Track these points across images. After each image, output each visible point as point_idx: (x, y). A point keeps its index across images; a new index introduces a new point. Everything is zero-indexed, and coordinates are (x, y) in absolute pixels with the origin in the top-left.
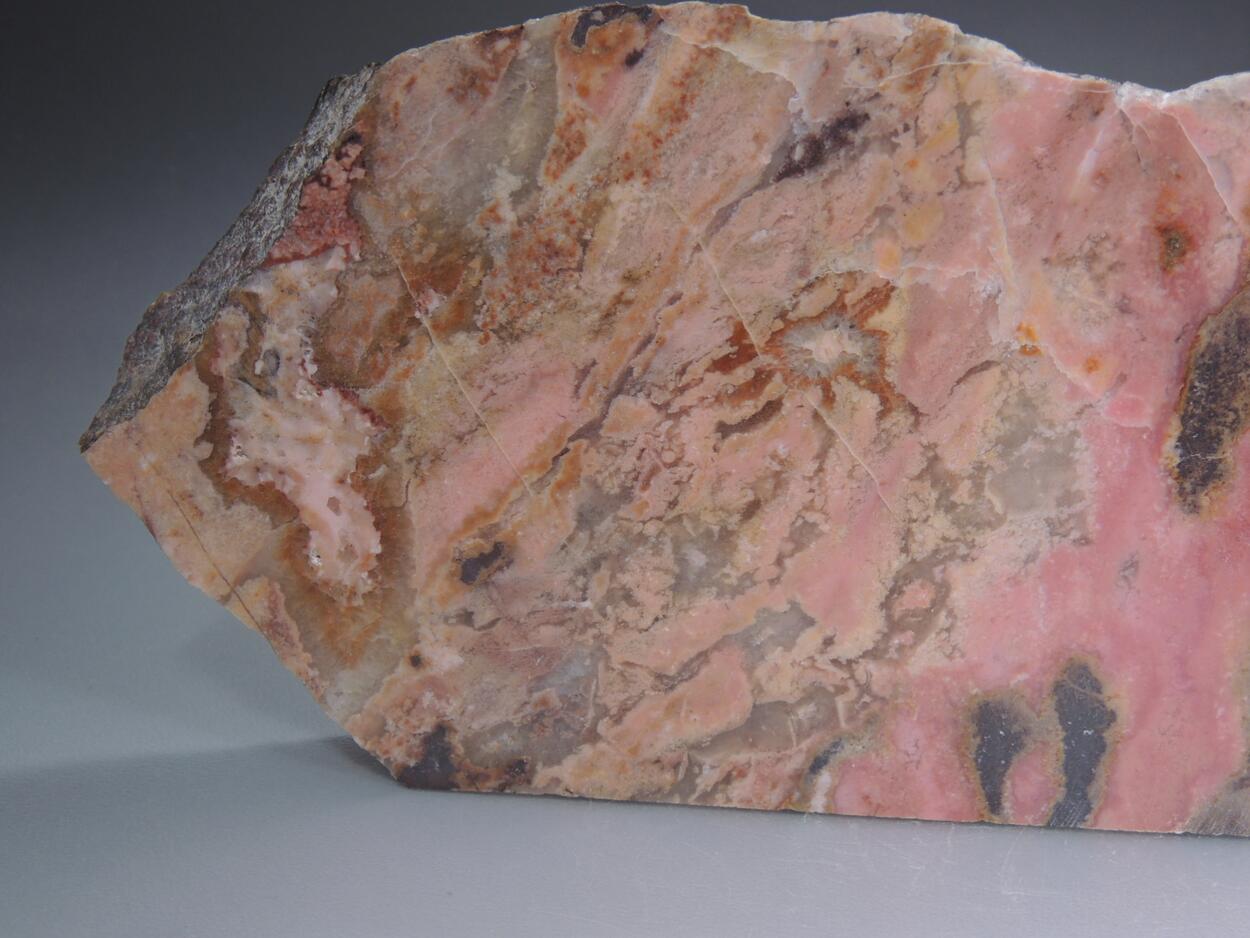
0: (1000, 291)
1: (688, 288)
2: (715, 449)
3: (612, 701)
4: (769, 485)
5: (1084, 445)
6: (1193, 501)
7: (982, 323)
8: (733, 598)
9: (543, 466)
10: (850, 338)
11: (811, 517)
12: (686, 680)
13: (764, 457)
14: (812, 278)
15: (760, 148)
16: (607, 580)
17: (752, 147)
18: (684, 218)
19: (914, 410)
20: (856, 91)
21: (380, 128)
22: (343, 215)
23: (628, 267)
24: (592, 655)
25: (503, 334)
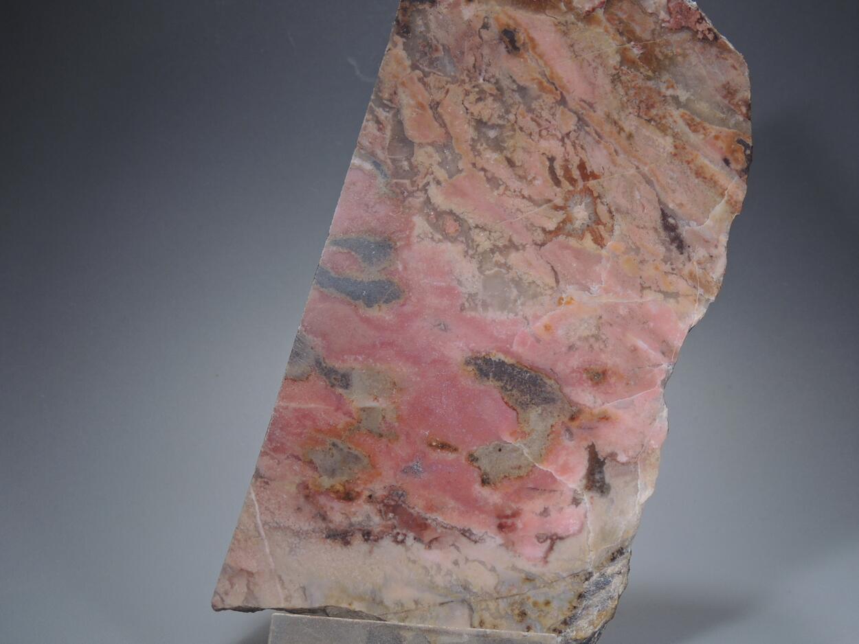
0: (591, 294)
1: (621, 159)
2: (543, 154)
3: (431, 80)
4: (521, 173)
5: (510, 317)
6: (470, 362)
7: (577, 284)
8: (470, 145)
9: (552, 78)
10: (583, 224)
11: (502, 188)
12: (434, 115)
13: (535, 174)
14: (614, 213)
15: (678, 205)
16: (491, 92)
17: (678, 202)
18: (652, 165)
19: (543, 245)
20: (694, 251)
21: (718, 50)
22: (683, 24)
23: (636, 138)
24: (455, 77)
25: (616, 77)
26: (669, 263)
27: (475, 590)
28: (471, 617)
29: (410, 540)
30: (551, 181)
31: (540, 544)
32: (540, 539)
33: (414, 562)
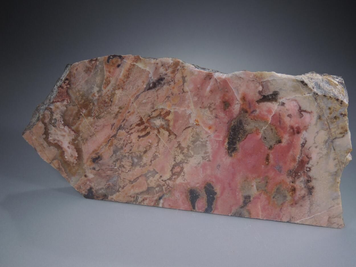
0: (191, 113)
1: (131, 110)
2: (138, 140)
3: (122, 185)
4: (148, 148)
5: (209, 143)
6: (231, 155)
7: (188, 119)
8: (143, 168)
9: (106, 142)
10: (162, 121)
11: (157, 154)
12: (135, 182)
13: (147, 142)
14: (155, 109)
15: (144, 84)
16: (119, 163)
17: (142, 84)
18: (130, 97)
19: (175, 135)
20: (162, 73)
21: (72, 78)
22: (66, 94)
23: (120, 106)
24: (117, 177)
25: (97, 117)
26: (170, 83)
27: (327, 138)
28: (339, 138)
29: (309, 166)
30: (148, 136)
31: (304, 116)
32: (301, 116)
33: (318, 163)
